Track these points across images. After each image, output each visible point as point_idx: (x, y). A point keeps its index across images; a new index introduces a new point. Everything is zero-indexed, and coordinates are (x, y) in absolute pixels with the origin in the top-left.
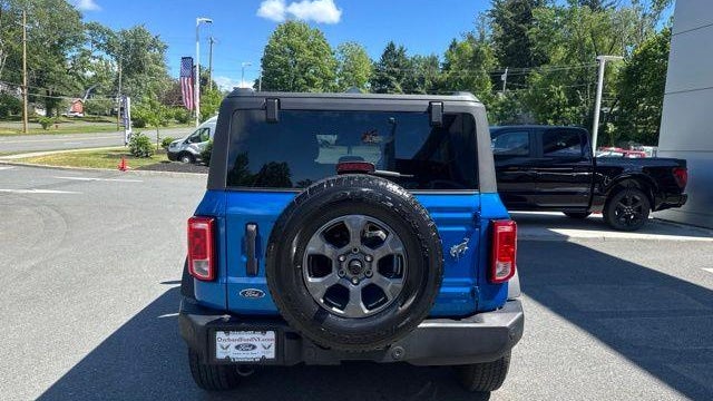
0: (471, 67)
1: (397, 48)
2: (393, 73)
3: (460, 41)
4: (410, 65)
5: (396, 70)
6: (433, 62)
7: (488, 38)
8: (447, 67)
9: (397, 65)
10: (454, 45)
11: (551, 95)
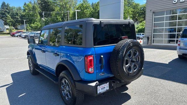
0: (33, 11)
1: (6, 4)
2: (6, 12)
3: (27, 3)
4: (12, 9)
5: (7, 10)
6: (20, 9)
7: (36, 3)
8: (24, 10)
9: (7, 9)
10: (25, 4)
11: (57, 19)
